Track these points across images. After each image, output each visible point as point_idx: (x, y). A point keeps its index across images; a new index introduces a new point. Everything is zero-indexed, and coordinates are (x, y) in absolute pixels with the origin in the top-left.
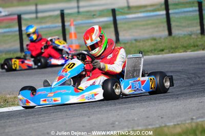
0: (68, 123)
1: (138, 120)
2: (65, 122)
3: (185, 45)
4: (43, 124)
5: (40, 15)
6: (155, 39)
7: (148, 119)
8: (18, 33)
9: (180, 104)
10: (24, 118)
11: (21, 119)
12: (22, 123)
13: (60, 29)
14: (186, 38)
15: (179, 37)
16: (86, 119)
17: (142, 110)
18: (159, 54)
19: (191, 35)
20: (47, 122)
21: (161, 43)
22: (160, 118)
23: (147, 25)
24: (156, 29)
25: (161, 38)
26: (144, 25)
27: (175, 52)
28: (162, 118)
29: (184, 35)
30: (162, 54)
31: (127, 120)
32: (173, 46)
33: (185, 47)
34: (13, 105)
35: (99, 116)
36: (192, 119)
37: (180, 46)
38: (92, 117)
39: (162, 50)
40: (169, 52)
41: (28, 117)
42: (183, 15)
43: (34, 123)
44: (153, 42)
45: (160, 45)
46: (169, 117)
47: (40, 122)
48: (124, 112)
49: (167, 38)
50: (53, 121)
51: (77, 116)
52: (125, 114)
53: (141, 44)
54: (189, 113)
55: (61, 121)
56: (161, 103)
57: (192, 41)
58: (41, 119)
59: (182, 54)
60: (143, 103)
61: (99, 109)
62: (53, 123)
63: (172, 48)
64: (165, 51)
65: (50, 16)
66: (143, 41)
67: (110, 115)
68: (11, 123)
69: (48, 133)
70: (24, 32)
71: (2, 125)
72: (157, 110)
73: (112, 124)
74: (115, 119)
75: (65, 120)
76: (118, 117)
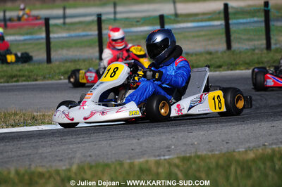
0: (113, 146)
1: (198, 144)
2: (110, 145)
3: (248, 61)
4: (83, 145)
5: (68, 20)
6: (210, 53)
7: (211, 144)
8: (44, 41)
9: (247, 129)
10: (59, 139)
11: (55, 139)
12: (58, 143)
14: (249, 54)
15: (240, 52)
16: (135, 141)
17: (202, 133)
18: (215, 71)
19: (254, 50)
20: (88, 144)
21: (218, 58)
22: (224, 143)
23: (198, 36)
24: (210, 42)
25: (217, 52)
26: (194, 37)
27: (235, 69)
28: (227, 143)
29: (247, 49)
30: (220, 71)
31: (185, 144)
32: (233, 62)
33: (248, 64)
34: (43, 123)
35: (150, 138)
36: (265, 145)
37: (241, 62)
38: (142, 139)
39: (220, 67)
40: (228, 69)
41: (64, 138)
42: (242, 27)
43: (73, 144)
44: (208, 57)
45: (217, 60)
46: (235, 143)
48: (181, 135)
49: (225, 52)
50: (95, 143)
51: (124, 138)
52: (181, 137)
53: (194, 58)
54: (260, 139)
55: (104, 143)
56: (223, 126)
57: (255, 57)
58: (81, 139)
59: (244, 71)
60: (203, 126)
61: (149, 131)
62: (95, 145)
63: (232, 65)
64: (223, 67)
65: (81, 23)
66: (196, 55)
67: (164, 137)
68: (44, 143)
69: (90, 156)
70: (51, 40)
71: (34, 144)
72: (220, 134)
73: (167, 148)
74: (170, 142)
75: (109, 142)
76: (174, 140)
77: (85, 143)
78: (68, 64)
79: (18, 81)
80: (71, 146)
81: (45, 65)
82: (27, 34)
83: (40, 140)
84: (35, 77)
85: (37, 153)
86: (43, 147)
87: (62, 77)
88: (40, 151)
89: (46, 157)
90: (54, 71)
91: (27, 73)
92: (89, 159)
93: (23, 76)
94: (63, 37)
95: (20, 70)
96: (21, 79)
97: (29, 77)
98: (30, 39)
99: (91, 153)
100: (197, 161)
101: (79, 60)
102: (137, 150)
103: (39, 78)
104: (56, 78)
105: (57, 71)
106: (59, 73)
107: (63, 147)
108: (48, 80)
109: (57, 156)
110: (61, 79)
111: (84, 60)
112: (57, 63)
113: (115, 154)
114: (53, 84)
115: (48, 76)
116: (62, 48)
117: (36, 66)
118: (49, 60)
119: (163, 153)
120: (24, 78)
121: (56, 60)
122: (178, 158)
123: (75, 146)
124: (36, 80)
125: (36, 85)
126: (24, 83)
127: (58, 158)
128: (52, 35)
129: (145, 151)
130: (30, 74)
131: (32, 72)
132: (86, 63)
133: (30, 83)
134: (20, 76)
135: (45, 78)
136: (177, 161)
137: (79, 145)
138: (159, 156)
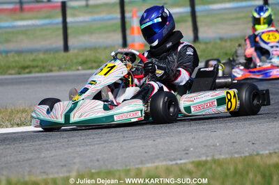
0: (125, 148)
1: (221, 145)
2: (122, 147)
4: (92, 147)
5: (91, 2)
7: (235, 145)
8: (61, 26)
10: (66, 140)
11: (62, 140)
12: (63, 145)
13: (119, 22)
16: (150, 142)
17: (227, 132)
20: (96, 146)
22: (250, 144)
23: (237, 19)
24: (250, 25)
26: (232, 19)
28: (253, 144)
31: (205, 146)
35: (168, 139)
38: (159, 140)
43: (80, 146)
46: (263, 143)
47: (87, 145)
48: (203, 134)
50: (104, 145)
51: (138, 139)
52: (203, 137)
53: (228, 44)
55: (116, 144)
56: (252, 124)
58: (90, 141)
60: (229, 124)
62: (105, 147)
65: (105, 5)
67: (183, 138)
68: (48, 145)
69: (98, 160)
70: (69, 25)
71: (38, 147)
73: (185, 150)
74: (189, 144)
75: (121, 143)
76: (194, 141)
77: (94, 145)
78: (88, 52)
79: (30, 72)
80: (78, 149)
81: (62, 54)
82: (46, 18)
83: (45, 142)
84: (50, 67)
85: (38, 158)
86: (47, 150)
87: (80, 68)
88: (43, 155)
89: (48, 162)
90: (71, 60)
91: (40, 63)
92: (96, 164)
93: (37, 66)
94: (85, 22)
95: (34, 60)
96: (34, 70)
97: (44, 68)
98: (49, 24)
99: (99, 157)
100: (214, 166)
101: (99, 48)
102: (151, 154)
103: (54, 69)
104: (74, 68)
105: (75, 61)
106: (77, 63)
107: (69, 150)
108: (64, 70)
109: (61, 161)
110: (78, 70)
112: (76, 51)
113: (125, 157)
114: (68, 76)
115: (64, 66)
117: (51, 55)
118: (66, 48)
119: (179, 156)
120: (37, 69)
121: (74, 48)
122: (193, 163)
123: (82, 148)
124: (51, 71)
125: (50, 76)
126: (37, 75)
127: (62, 164)
128: (69, 19)
129: (160, 154)
130: (45, 64)
131: (47, 61)
133: (44, 74)
134: (33, 67)
135: (60, 69)
136: (190, 167)
137: (87, 148)
138: (175, 160)
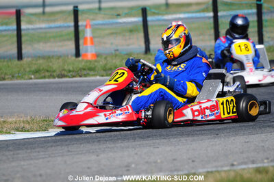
1: (162, 162)
2: (65, 162)
4: (36, 162)
7: (175, 162)
9: (219, 144)
10: (12, 153)
16: (93, 157)
20: (41, 160)
22: (190, 161)
28: (193, 161)
31: (147, 162)
38: (102, 156)
41: (18, 152)
43: (24, 160)
46: (202, 161)
47: (32, 159)
48: (145, 150)
50: (49, 159)
51: (82, 154)
55: (59, 159)
56: (194, 140)
58: (35, 154)
61: (113, 145)
62: (49, 162)
69: (41, 175)
72: (188, 150)
74: (131, 160)
76: (136, 157)
77: (38, 159)
78: (41, 61)
80: (22, 163)
81: (16, 62)
84: (3, 75)
87: (33, 77)
90: (24, 69)
92: (39, 179)
99: (42, 172)
101: (53, 57)
102: (94, 169)
103: (7, 77)
104: (26, 77)
105: (28, 70)
106: (30, 71)
107: (13, 164)
108: (17, 79)
110: (31, 79)
111: (59, 57)
112: (30, 59)
114: (20, 84)
115: (17, 75)
116: (39, 42)
117: (5, 63)
118: (20, 56)
119: (121, 172)
121: (28, 57)
124: (4, 79)
132: (60, 60)
135: (13, 77)
137: (32, 162)
